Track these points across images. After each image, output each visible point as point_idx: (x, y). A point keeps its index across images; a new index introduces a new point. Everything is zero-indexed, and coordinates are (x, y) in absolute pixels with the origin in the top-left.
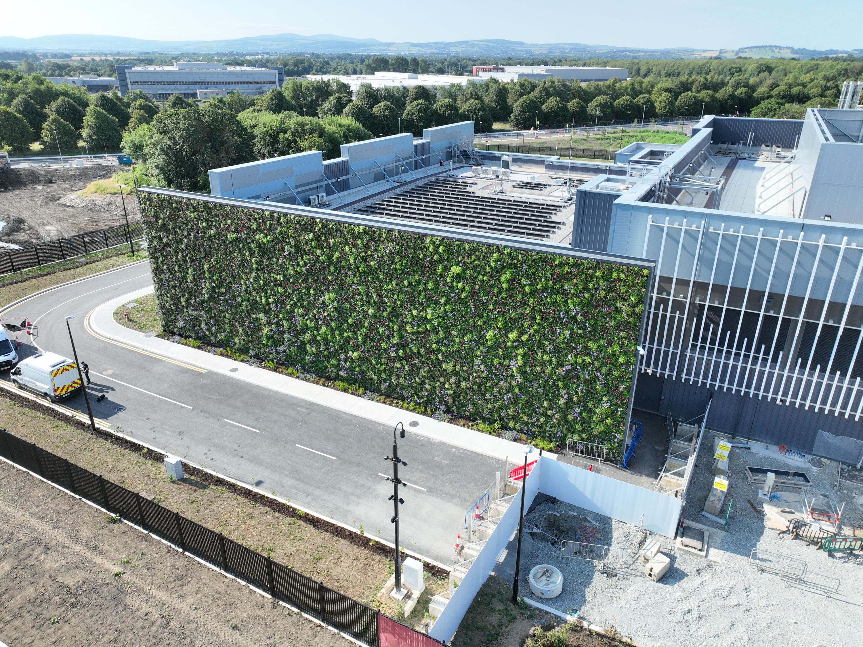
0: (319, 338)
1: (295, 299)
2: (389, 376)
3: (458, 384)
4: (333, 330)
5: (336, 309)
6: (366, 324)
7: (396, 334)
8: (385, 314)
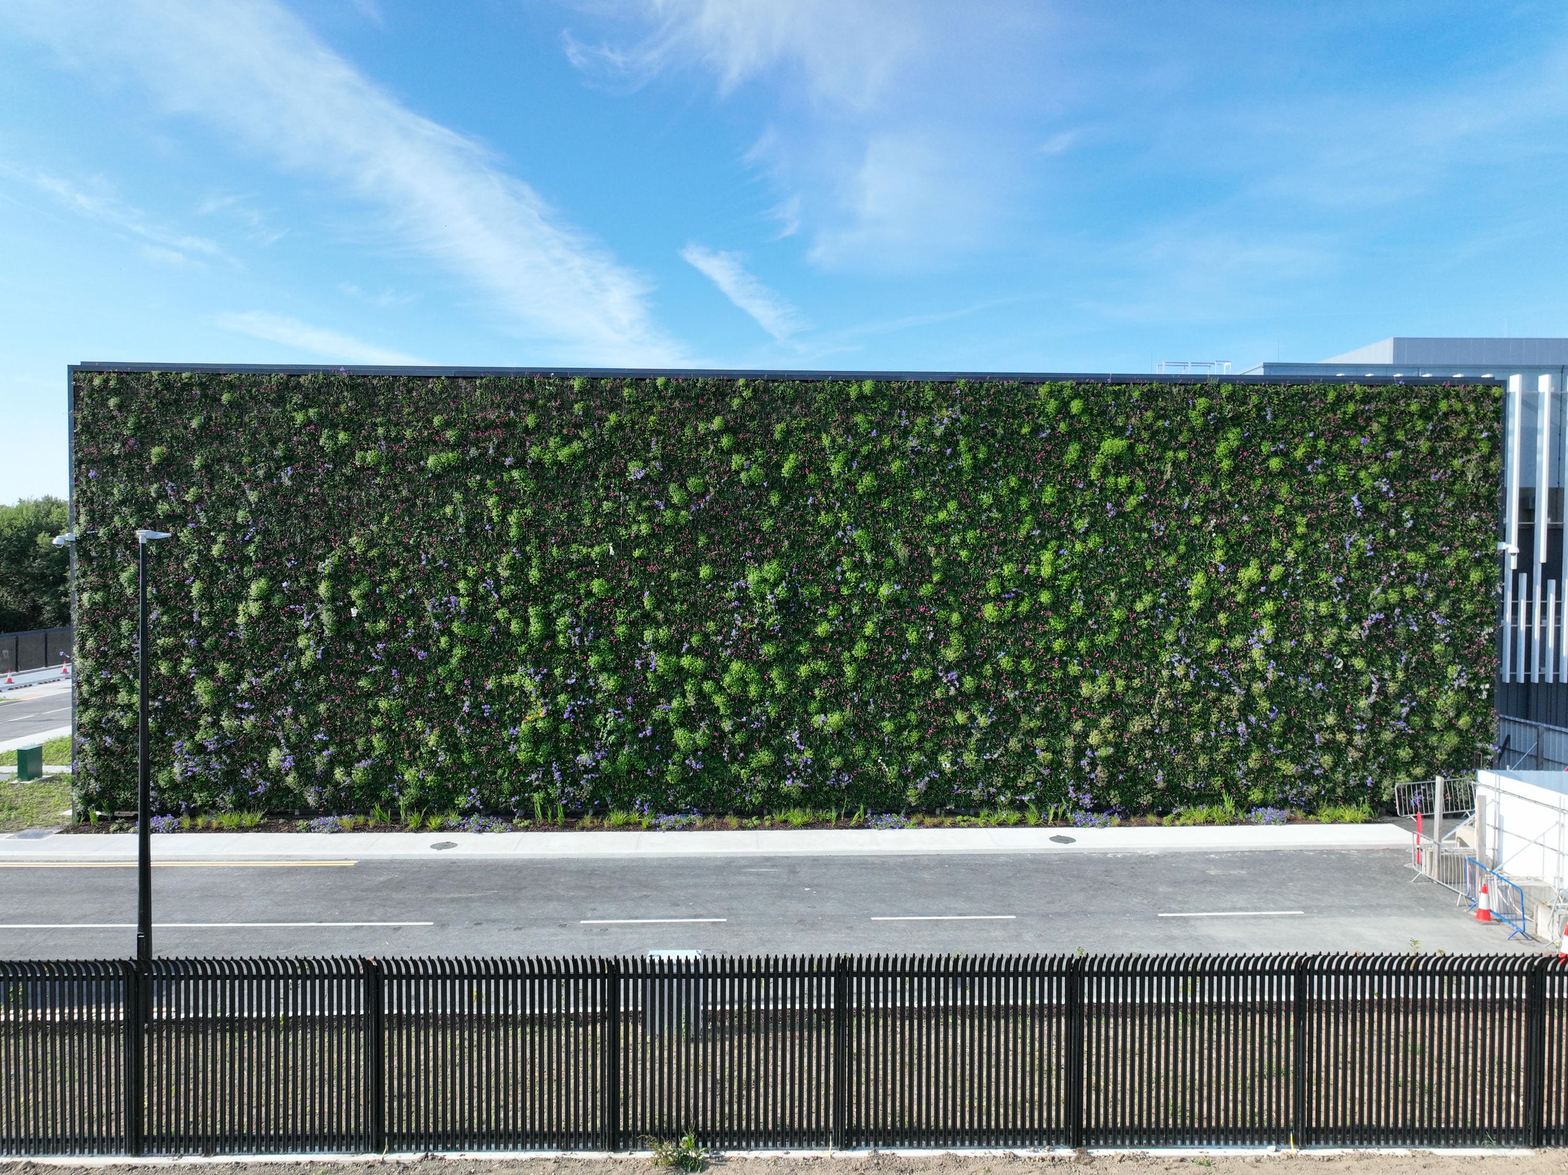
0: (718, 700)
1: (647, 602)
2: (933, 758)
3: (1120, 727)
4: (764, 667)
5: (781, 605)
6: (869, 629)
7: (955, 639)
8: (925, 590)
